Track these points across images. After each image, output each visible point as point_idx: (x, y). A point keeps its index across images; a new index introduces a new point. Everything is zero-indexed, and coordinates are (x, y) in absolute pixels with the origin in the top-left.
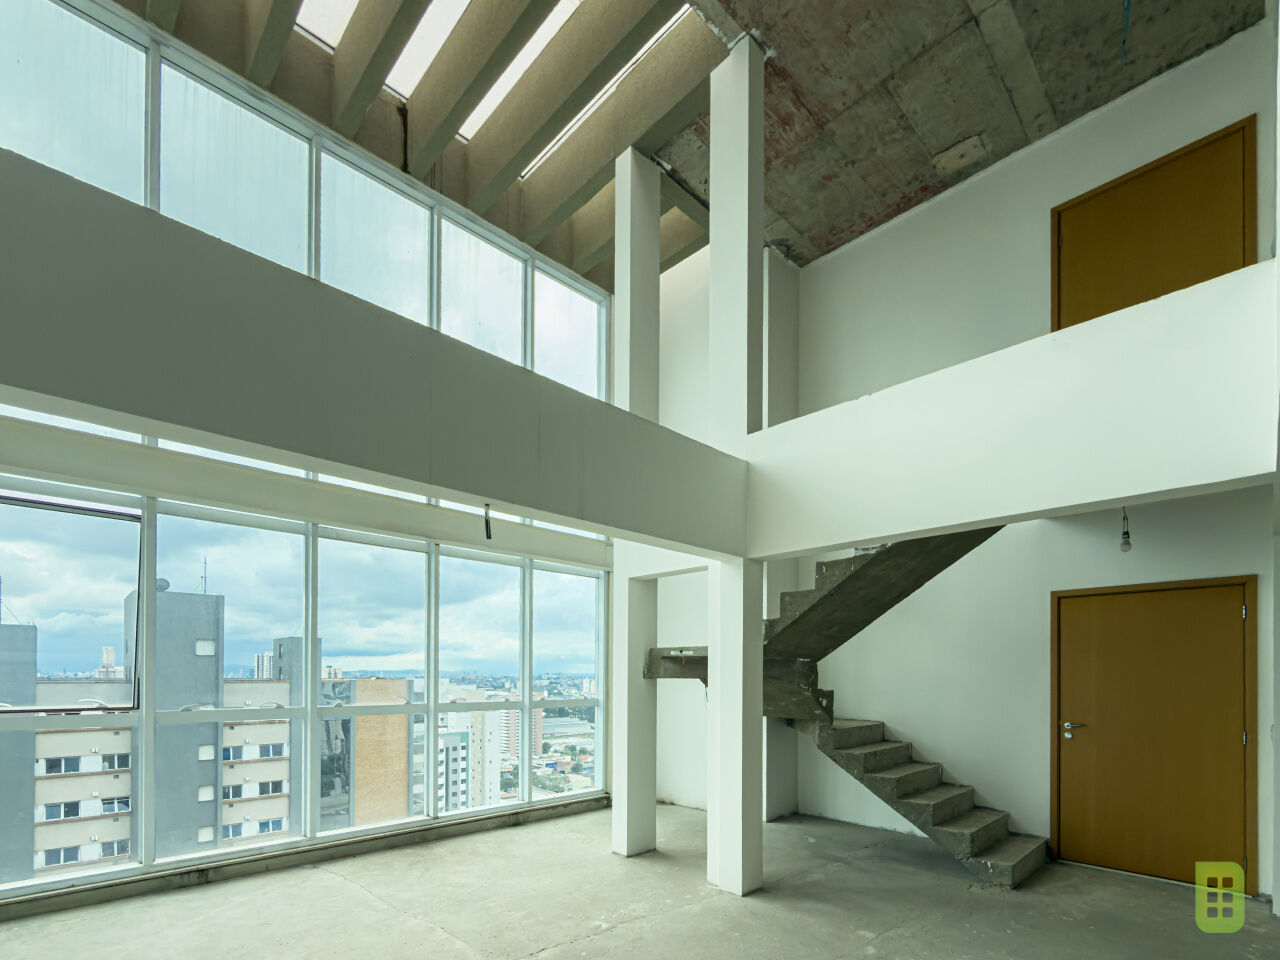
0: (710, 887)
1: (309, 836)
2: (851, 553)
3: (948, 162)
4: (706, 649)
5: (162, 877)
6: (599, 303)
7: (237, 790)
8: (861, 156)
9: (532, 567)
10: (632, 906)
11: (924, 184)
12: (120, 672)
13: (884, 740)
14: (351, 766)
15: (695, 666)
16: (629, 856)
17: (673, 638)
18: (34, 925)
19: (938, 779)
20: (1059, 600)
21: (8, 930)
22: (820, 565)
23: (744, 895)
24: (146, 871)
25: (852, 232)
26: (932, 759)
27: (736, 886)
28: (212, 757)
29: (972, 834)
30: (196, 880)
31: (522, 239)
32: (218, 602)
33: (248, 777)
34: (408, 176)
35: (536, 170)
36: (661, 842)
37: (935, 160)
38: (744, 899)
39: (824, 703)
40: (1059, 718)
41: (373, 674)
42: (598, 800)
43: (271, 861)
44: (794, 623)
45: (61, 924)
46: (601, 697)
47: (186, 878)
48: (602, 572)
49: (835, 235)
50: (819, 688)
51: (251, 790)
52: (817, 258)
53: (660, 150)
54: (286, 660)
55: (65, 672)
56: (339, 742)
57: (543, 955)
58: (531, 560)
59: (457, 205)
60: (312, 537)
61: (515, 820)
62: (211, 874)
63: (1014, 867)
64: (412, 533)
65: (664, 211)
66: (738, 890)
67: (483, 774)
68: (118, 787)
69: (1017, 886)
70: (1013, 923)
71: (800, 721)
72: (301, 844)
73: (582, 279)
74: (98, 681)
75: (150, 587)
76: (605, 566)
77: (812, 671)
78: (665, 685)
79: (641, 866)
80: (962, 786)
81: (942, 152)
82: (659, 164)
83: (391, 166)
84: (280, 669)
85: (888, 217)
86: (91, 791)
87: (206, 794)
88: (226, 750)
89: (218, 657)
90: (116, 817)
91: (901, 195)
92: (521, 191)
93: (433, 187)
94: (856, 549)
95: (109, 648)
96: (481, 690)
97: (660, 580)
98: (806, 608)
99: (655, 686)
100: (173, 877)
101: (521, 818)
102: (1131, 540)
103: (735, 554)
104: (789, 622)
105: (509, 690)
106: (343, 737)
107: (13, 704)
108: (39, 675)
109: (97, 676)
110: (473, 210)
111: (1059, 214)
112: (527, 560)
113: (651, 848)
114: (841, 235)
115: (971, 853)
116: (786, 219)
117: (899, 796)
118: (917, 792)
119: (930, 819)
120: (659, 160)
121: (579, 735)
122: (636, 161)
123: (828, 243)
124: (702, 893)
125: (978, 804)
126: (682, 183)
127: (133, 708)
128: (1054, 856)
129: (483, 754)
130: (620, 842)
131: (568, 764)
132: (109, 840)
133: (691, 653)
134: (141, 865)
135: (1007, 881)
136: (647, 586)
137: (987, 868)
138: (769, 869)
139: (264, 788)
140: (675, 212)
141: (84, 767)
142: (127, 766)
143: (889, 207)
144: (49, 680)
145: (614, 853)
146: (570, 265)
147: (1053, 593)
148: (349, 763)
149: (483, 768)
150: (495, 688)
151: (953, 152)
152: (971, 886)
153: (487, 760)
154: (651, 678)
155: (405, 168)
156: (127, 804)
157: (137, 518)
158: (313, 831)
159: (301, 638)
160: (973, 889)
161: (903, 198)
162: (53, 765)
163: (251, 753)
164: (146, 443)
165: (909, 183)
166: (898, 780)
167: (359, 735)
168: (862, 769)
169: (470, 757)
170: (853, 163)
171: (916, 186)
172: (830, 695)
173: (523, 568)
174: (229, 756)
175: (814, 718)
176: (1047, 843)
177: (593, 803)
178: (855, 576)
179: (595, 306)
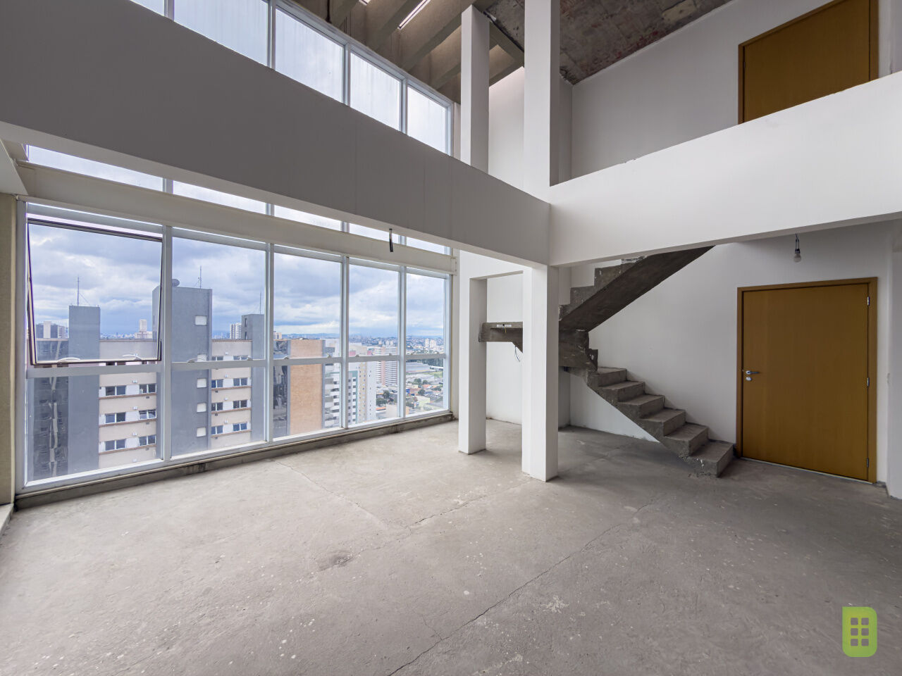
0: (524, 475)
1: (268, 441)
2: (619, 262)
3: (672, 15)
4: (522, 323)
5: (176, 468)
6: (447, 108)
7: (220, 406)
8: (617, 12)
9: (406, 271)
10: (477, 489)
11: (655, 30)
12: (150, 335)
13: (627, 380)
14: (288, 391)
15: (514, 334)
16: (469, 454)
17: (498, 315)
18: (95, 501)
19: (662, 406)
20: (743, 293)
21: (78, 504)
22: (597, 270)
23: (547, 481)
24: (166, 464)
25: (608, 61)
26: (657, 392)
27: (541, 474)
28: (205, 386)
29: (690, 442)
30: (198, 470)
31: (400, 66)
32: (209, 293)
33: (227, 398)
34: (329, 24)
35: (409, 23)
36: (489, 444)
37: (663, 14)
38: (548, 484)
39: (593, 357)
40: (742, 368)
41: (301, 336)
42: (445, 416)
43: (245, 457)
44: (579, 307)
45: (111, 500)
46: (447, 353)
47: (191, 468)
48: (448, 275)
49: (596, 64)
50: (590, 348)
51: (228, 406)
52: (584, 78)
53: (491, 6)
54: (249, 327)
55: (117, 334)
56: (280, 376)
57: (423, 523)
58: (405, 267)
59: (360, 43)
60: (270, 253)
61: (396, 429)
62: (207, 466)
63: (718, 463)
64: (333, 250)
65: (491, 47)
66: (543, 478)
67: (366, 396)
68: (149, 403)
69: (721, 475)
70: (724, 501)
71: (574, 368)
72: (263, 446)
73: (437, 92)
74: (137, 341)
75: (168, 285)
76: (451, 271)
77: (585, 338)
78: (491, 346)
79: (477, 460)
80: (677, 410)
81: (668, 9)
82: (489, 17)
83: (320, 18)
84: (246, 333)
85: (631, 52)
86: (132, 407)
87: (201, 408)
88: (214, 382)
89: (208, 326)
90: (147, 422)
91: (640, 37)
92: (399, 36)
93: (345, 32)
94: (623, 260)
95: (144, 320)
96: (364, 346)
97: (488, 280)
98: (588, 298)
99: (485, 346)
100: (183, 469)
101: (399, 428)
102: (801, 254)
103: (542, 262)
104: (576, 307)
105: (381, 346)
106: (283, 374)
107: (81, 358)
108: (101, 336)
109: (136, 337)
110: (370, 47)
111: (744, 48)
112: (403, 267)
113: (483, 448)
114: (601, 64)
115: (689, 453)
116: (566, 53)
117: (641, 417)
118: (651, 414)
119: (662, 431)
120: (488, 14)
121: (423, 373)
122: (475, 16)
123: (592, 69)
124: (519, 480)
125: (688, 421)
126: (502, 29)
127: (157, 360)
128: (739, 455)
129: (366, 384)
130: (464, 444)
131: (416, 389)
132: (143, 435)
133: (510, 326)
134: (162, 461)
135: (714, 472)
136: (480, 285)
137: (700, 464)
138: (563, 463)
139: (236, 404)
140: (497, 48)
141: (128, 392)
142: (154, 391)
143: (632, 45)
144: (108, 340)
145: (460, 452)
146: (429, 84)
147: (739, 289)
148: (286, 389)
149: (366, 392)
150: (373, 344)
151: (675, 9)
152: (690, 475)
153: (368, 388)
154: (483, 341)
155: (328, 20)
156: (154, 414)
157: (159, 240)
158: (271, 437)
159: (263, 315)
160: (691, 477)
161: (641, 39)
162: (110, 390)
163: (228, 383)
164: (166, 191)
165: (646, 30)
166: (641, 407)
167: (294, 373)
168: (616, 399)
169: (359, 386)
170: (612, 16)
171: (650, 31)
172: (596, 352)
173: (400, 272)
174: (215, 385)
175: (584, 367)
176: (734, 446)
177: (443, 418)
178: (621, 277)
179: (444, 109)
